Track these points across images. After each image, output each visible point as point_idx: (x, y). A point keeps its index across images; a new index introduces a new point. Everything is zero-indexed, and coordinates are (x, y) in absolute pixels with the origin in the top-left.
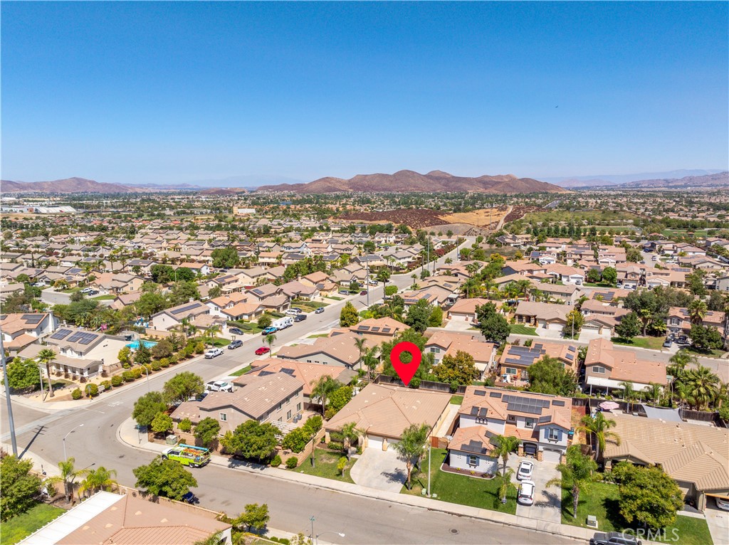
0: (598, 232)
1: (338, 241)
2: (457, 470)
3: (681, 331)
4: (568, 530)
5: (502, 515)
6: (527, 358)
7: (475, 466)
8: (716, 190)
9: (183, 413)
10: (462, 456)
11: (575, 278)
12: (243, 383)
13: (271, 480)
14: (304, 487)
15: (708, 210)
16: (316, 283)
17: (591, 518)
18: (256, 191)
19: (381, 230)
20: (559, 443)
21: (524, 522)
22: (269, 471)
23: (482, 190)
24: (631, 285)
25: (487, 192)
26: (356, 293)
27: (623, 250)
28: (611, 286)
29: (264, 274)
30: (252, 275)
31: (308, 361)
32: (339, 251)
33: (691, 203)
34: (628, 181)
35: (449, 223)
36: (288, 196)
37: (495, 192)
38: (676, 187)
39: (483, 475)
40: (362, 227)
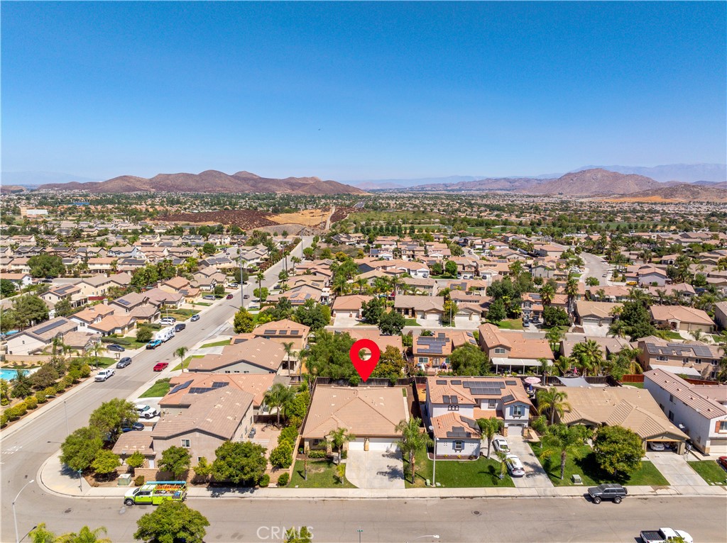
0: (416, 230)
1: (172, 243)
2: (444, 457)
3: (532, 313)
4: (563, 491)
5: (505, 490)
6: (436, 346)
7: (460, 451)
8: (484, 194)
9: (127, 447)
10: (448, 443)
11: (422, 272)
12: (186, 403)
13: (270, 502)
14: (310, 501)
15: (486, 211)
16: (178, 289)
17: (577, 477)
18: (38, 190)
19: (214, 231)
20: (522, 418)
21: (527, 492)
22: (260, 493)
23: (289, 191)
24: (469, 276)
25: (294, 193)
26: (222, 297)
27: (445, 245)
28: (453, 278)
29: (107, 283)
30: (95, 285)
31: (226, 372)
32: (177, 254)
33: (471, 205)
34: (415, 185)
35: (279, 224)
36: (80, 196)
37: (303, 193)
38: (453, 190)
39: (470, 457)
40: (190, 229)
